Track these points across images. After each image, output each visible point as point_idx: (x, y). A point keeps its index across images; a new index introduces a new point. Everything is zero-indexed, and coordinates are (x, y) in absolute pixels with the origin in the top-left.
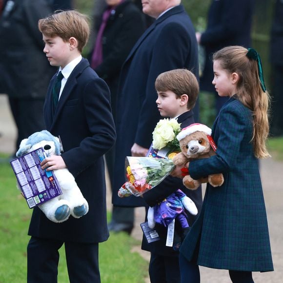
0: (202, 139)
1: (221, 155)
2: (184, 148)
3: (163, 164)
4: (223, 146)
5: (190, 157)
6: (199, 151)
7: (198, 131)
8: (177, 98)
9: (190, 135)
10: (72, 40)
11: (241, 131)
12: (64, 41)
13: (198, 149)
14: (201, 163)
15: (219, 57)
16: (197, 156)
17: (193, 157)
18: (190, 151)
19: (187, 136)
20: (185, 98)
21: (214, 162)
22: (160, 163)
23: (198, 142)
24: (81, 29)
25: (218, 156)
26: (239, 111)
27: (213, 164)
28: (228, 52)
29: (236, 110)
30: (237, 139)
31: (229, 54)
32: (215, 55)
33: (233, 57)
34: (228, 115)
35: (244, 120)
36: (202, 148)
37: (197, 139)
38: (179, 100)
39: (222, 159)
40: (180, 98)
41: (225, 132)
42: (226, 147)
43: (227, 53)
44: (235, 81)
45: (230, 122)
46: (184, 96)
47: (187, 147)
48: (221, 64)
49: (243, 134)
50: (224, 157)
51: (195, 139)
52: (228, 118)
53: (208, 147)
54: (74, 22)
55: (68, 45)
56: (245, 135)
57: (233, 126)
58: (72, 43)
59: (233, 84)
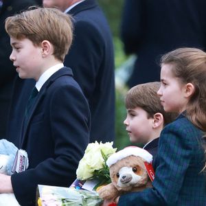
0: (138, 166)
1: (156, 188)
2: (114, 177)
3: (85, 197)
4: (160, 176)
5: (120, 189)
6: (133, 181)
7: (132, 155)
8: (148, 118)
9: (122, 160)
10: (45, 43)
11: (186, 157)
12: (34, 45)
13: (131, 178)
14: (132, 197)
15: (170, 61)
16: (130, 188)
17: (125, 190)
18: (121, 181)
19: (118, 161)
20: (159, 118)
21: (148, 196)
22: (81, 195)
23: (131, 169)
24: (58, 31)
25: (154, 189)
26: (184, 130)
27: (146, 199)
28: (183, 55)
29: (181, 129)
30: (180, 167)
31: (185, 57)
32: (165, 57)
33: (189, 63)
34: (170, 135)
35: (190, 143)
36: (137, 178)
37: (131, 166)
38: (152, 121)
39: (158, 192)
40: (153, 118)
41: (165, 158)
42: (164, 177)
43: (182, 57)
44: (189, 94)
45: (172, 145)
46: (157, 116)
47: (118, 176)
48: (173, 71)
49: (189, 161)
50: (160, 189)
51: (129, 165)
52: (169, 140)
53: (145, 177)
54: (49, 21)
55: (40, 50)
56: (190, 163)
57: (176, 150)
58: (45, 48)
59: (186, 98)
